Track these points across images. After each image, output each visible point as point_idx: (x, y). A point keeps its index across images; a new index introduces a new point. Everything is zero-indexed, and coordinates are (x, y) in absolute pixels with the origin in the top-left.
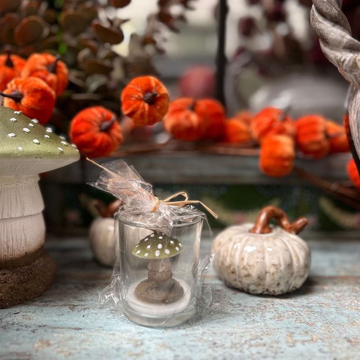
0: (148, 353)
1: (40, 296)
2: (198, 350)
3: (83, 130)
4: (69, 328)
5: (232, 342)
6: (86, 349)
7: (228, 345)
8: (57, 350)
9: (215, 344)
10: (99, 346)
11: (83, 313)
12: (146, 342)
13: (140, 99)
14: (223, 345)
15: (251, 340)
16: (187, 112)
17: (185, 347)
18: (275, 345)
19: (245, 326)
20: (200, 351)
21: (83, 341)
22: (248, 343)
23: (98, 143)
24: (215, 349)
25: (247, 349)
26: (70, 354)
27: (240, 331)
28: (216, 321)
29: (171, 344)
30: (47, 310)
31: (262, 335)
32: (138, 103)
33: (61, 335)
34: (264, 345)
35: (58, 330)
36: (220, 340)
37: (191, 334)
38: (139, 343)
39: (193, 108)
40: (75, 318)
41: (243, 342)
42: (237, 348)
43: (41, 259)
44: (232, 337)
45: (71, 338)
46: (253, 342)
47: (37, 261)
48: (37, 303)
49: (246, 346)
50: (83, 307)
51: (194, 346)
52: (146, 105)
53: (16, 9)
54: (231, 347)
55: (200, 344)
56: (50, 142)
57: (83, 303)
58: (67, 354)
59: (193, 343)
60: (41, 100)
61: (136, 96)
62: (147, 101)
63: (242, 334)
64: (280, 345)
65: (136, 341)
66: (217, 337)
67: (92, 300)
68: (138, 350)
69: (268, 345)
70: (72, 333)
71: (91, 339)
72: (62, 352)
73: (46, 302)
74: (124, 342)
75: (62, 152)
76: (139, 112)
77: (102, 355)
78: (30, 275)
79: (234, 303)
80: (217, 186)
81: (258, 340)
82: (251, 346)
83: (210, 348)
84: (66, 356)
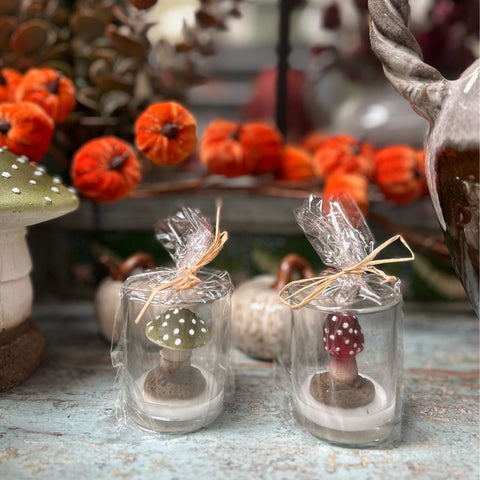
0: (139, 473)
1: (19, 385)
2: (205, 471)
3: (87, 168)
4: (47, 433)
5: (253, 462)
6: (61, 464)
7: (246, 466)
8: (24, 463)
9: (229, 464)
10: (79, 461)
11: (69, 412)
12: (141, 458)
13: (157, 132)
14: (240, 466)
15: (279, 460)
16: (229, 142)
17: (189, 466)
18: (309, 470)
19: (277, 439)
20: (208, 473)
21: (61, 452)
22: (274, 464)
23: (105, 185)
24: (228, 471)
25: (271, 473)
26: (40, 470)
27: (267, 446)
28: (239, 431)
29: (173, 462)
30: (25, 406)
31: (296, 453)
32: (155, 136)
33: (35, 443)
34: (295, 469)
35: (33, 435)
36: (238, 459)
37: (202, 448)
38: (131, 458)
39: (237, 136)
40: (57, 419)
41: (267, 463)
42: (257, 471)
43: (25, 335)
44: (255, 455)
45: (46, 448)
46: (281, 464)
47: (19, 340)
48: (14, 395)
49: (270, 469)
50: (72, 403)
51: (201, 466)
52: (165, 140)
53: (14, 12)
54: (250, 470)
55: (210, 463)
56: (35, 189)
57: (71, 398)
58: (36, 469)
59: (201, 462)
60: (33, 132)
61: (153, 128)
62: (166, 135)
63: (269, 452)
64: (316, 470)
65: (128, 455)
66: (234, 455)
67: (85, 393)
68: (128, 469)
69: (299, 469)
70: (50, 441)
71: (70, 450)
72: (30, 466)
73: (26, 394)
74: (112, 456)
75: (50, 203)
76: (155, 149)
77: (80, 474)
78: (7, 358)
79: (270, 405)
80: (273, 236)
81: (288, 461)
82: (277, 469)
83: (222, 469)
84: (34, 473)
